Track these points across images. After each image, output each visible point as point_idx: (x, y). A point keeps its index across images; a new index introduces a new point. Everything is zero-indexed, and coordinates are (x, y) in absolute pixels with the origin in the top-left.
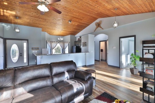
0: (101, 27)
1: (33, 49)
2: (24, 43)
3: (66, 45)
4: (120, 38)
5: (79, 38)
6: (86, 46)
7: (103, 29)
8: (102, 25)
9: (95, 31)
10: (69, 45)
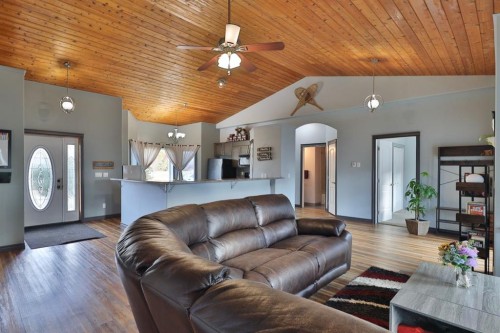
0: (315, 104)
1: (95, 165)
2: (69, 146)
3: (188, 154)
4: (375, 138)
5: (235, 133)
6: (271, 158)
7: (322, 109)
8: (317, 99)
9: (292, 114)
10: (196, 154)
